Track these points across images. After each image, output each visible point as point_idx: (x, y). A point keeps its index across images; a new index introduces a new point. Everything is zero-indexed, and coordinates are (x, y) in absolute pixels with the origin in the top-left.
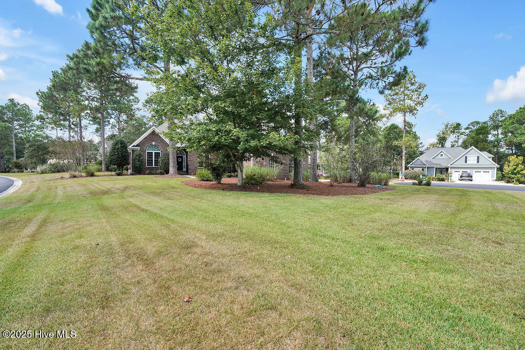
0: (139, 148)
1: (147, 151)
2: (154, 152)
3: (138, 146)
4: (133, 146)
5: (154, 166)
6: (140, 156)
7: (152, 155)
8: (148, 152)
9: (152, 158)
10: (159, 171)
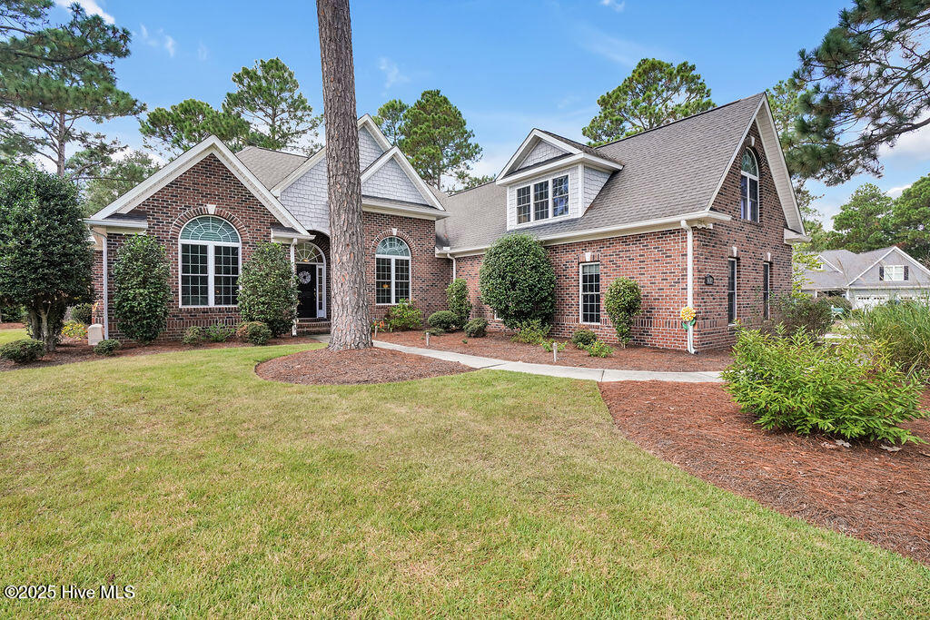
0: (144, 225)
1: (181, 241)
2: (211, 245)
3: (134, 214)
4: (115, 216)
5: (212, 303)
6: (149, 258)
7: (205, 260)
8: (185, 247)
9: (205, 270)
10: (244, 327)
